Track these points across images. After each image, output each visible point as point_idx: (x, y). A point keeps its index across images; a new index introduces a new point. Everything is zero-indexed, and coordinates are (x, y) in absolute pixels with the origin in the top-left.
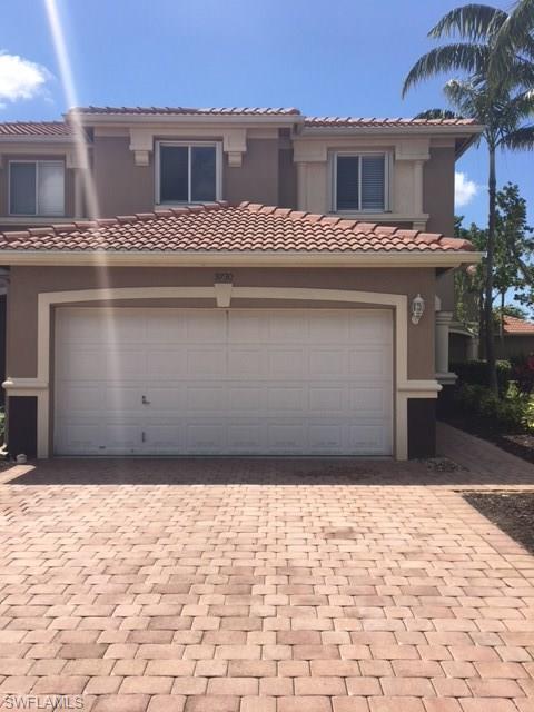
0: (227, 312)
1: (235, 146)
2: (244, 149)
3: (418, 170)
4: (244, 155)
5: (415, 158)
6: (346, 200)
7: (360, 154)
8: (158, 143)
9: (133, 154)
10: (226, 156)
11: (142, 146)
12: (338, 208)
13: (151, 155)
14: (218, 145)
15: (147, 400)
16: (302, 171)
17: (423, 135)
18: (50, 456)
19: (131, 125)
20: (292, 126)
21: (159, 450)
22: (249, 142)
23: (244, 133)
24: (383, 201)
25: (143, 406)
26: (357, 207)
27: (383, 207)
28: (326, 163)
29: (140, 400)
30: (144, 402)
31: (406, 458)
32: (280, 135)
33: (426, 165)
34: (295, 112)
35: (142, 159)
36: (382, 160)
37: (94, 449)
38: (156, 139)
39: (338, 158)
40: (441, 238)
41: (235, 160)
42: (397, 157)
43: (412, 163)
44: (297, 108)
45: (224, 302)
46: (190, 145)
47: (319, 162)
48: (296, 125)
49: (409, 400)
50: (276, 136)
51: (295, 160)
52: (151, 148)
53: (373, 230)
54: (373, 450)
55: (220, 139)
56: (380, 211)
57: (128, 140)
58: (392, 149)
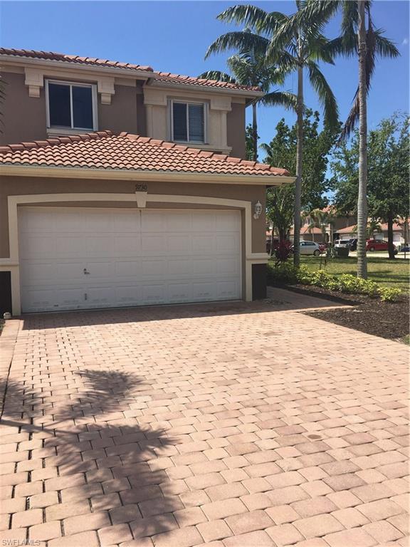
0: (140, 211)
1: (106, 89)
2: (113, 92)
3: (224, 117)
4: (112, 96)
5: (222, 109)
6: (179, 134)
7: (188, 103)
8: (47, 81)
9: (28, 88)
10: (99, 95)
11: (35, 82)
12: (175, 139)
13: (42, 90)
14: (94, 87)
15: (87, 271)
16: (149, 110)
17: (228, 94)
18: (22, 313)
19: (25, 66)
20: (146, 79)
21: (96, 305)
22: (116, 87)
23: (113, 80)
24: (203, 136)
25: (85, 276)
26: (186, 139)
27: (203, 141)
28: (165, 107)
29: (83, 271)
30: (85, 273)
31: (251, 300)
32: (137, 84)
33: (229, 114)
34: (150, 70)
35: (34, 92)
36: (202, 108)
37: (51, 307)
38: (45, 78)
39: (174, 104)
40: (270, 167)
41: (106, 99)
42: (212, 107)
43: (220, 112)
44: (152, 67)
45: (142, 204)
46: (71, 85)
47: (160, 106)
48: (149, 79)
49: (253, 265)
50: (135, 85)
51: (145, 102)
52: (42, 85)
53: (226, 159)
54: (230, 297)
55: (96, 83)
56: (201, 143)
57: (23, 77)
58: (209, 101)
